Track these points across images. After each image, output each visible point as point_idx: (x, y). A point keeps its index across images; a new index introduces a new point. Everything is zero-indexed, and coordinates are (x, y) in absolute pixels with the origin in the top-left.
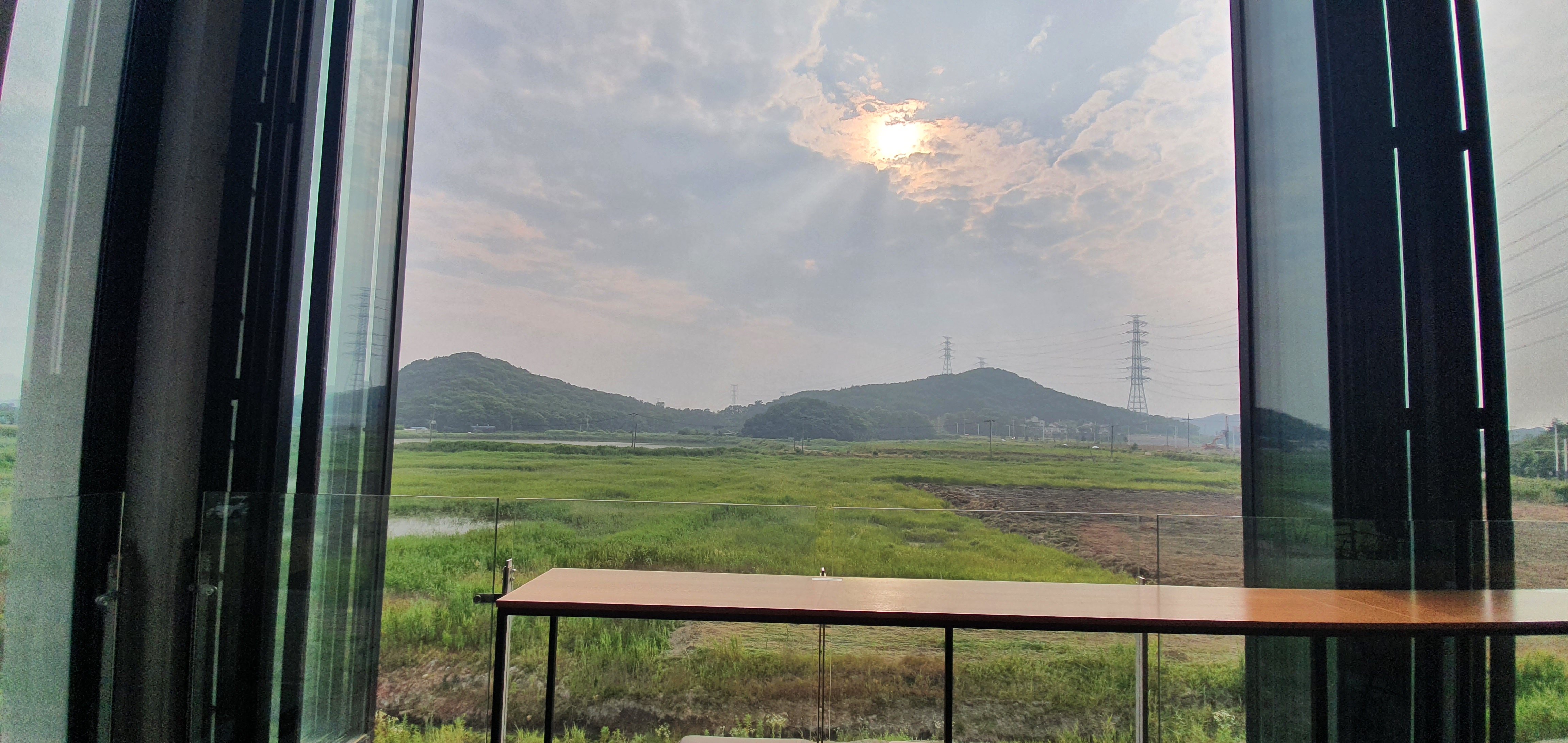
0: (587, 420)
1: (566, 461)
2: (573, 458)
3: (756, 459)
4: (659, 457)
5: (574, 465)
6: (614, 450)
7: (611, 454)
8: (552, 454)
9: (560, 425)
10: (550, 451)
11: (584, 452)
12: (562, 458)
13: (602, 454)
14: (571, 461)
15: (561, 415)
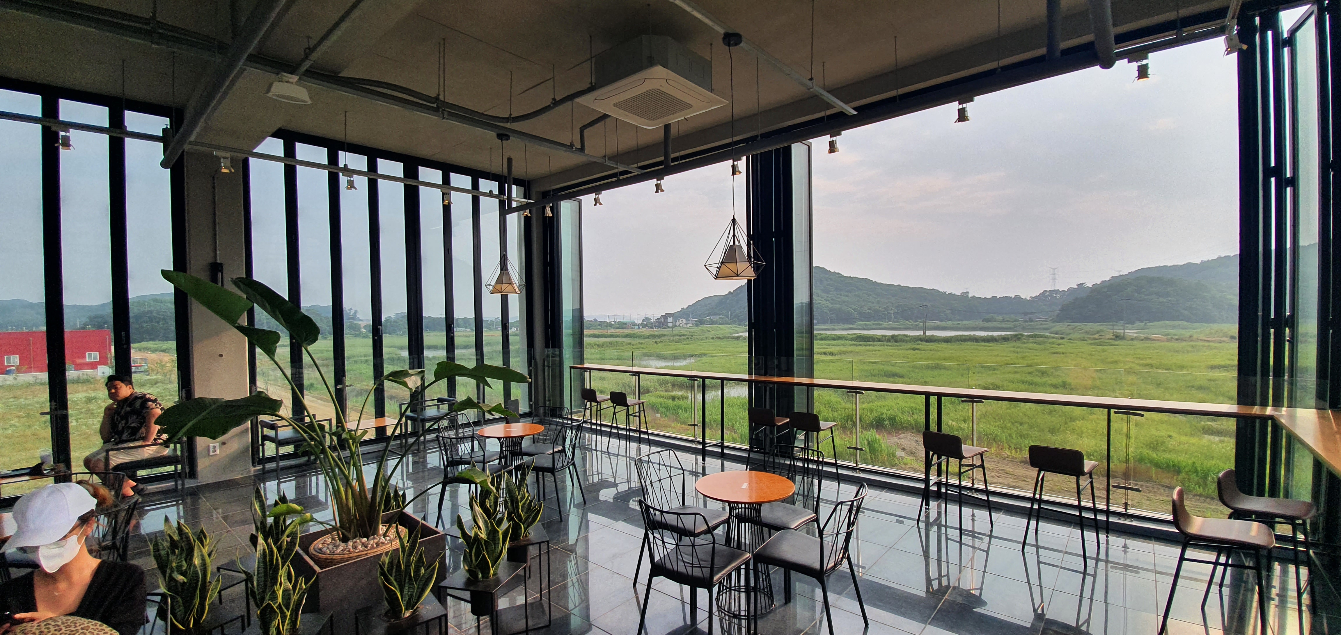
0: (892, 312)
1: (864, 348)
2: (870, 345)
3: (1059, 345)
4: (949, 344)
5: (868, 351)
6: (906, 338)
7: (904, 341)
8: (854, 342)
9: (868, 317)
10: (852, 340)
11: (879, 340)
12: (861, 345)
13: (896, 341)
14: (868, 348)
15: (868, 309)
